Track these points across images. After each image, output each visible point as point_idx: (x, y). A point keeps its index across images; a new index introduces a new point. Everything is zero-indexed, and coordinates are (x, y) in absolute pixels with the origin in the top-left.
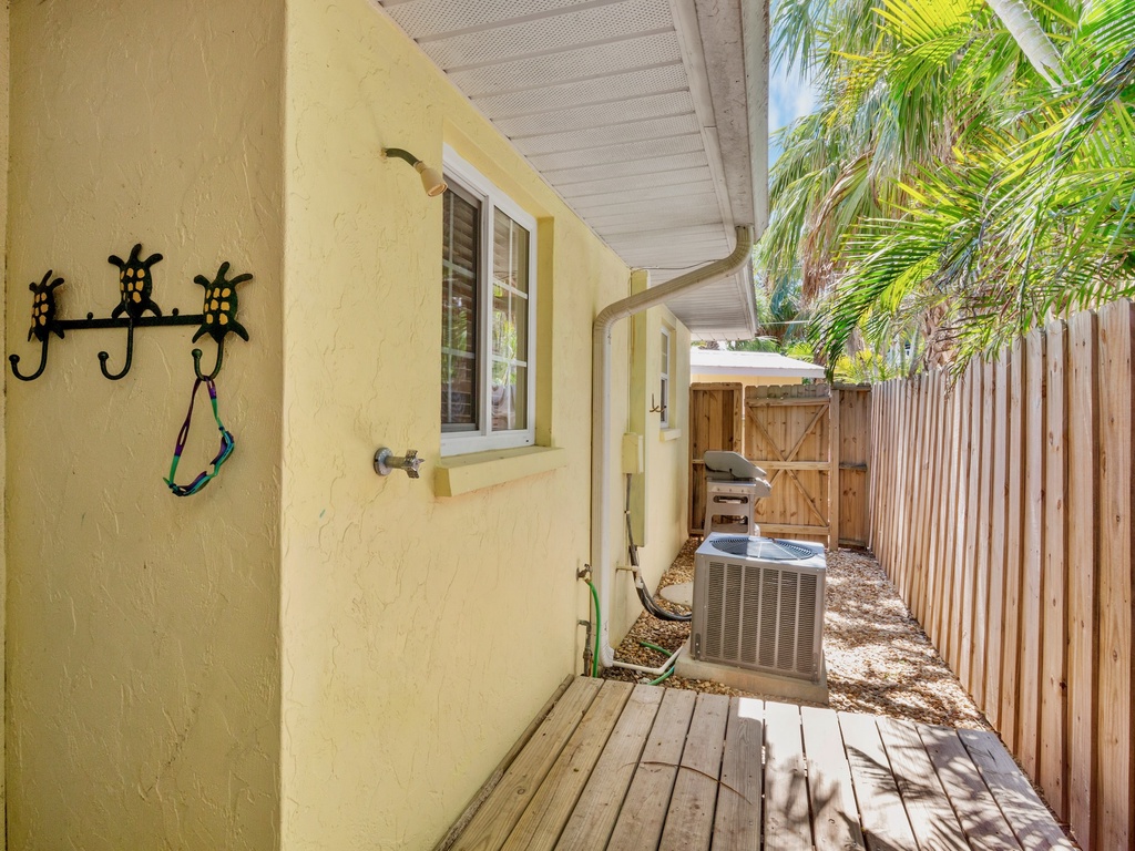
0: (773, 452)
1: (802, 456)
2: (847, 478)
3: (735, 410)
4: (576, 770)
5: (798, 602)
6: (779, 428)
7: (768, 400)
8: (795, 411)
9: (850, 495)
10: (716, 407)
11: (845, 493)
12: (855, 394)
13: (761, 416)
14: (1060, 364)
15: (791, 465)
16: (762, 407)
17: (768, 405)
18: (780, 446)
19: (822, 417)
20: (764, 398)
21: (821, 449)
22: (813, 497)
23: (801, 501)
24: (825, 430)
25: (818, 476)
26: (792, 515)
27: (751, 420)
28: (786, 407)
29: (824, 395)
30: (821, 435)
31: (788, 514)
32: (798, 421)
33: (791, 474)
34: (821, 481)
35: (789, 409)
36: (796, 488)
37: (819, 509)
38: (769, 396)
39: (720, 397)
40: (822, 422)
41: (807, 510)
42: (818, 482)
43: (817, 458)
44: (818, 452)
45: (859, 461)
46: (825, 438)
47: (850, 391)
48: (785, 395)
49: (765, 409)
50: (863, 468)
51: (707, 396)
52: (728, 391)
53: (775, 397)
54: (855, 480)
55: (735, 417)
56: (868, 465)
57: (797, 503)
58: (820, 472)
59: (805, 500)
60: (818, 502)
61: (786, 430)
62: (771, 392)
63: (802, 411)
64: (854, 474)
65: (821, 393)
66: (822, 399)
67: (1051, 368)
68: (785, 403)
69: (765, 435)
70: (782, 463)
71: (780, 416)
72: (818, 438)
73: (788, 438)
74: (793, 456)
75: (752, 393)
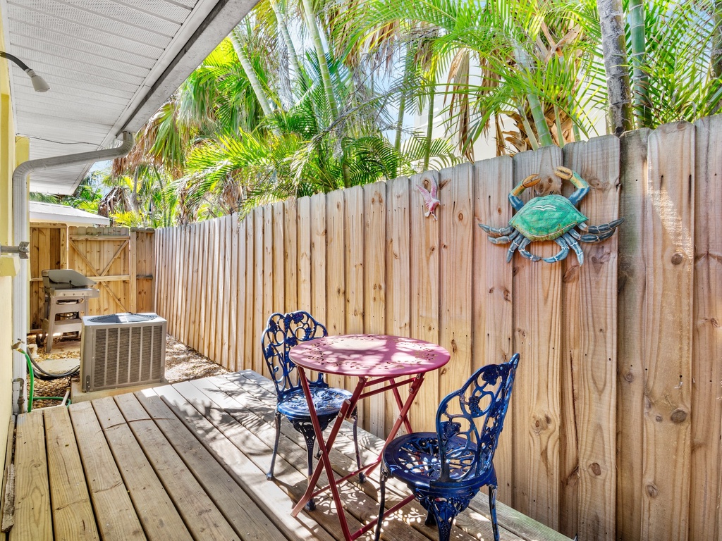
0: (91, 270)
1: (111, 272)
2: (141, 284)
3: (62, 242)
4: (67, 446)
5: (152, 342)
6: (96, 255)
7: (87, 237)
8: (106, 245)
9: (143, 294)
10: (45, 240)
11: (140, 293)
12: (145, 235)
13: (81, 247)
14: (271, 221)
15: (103, 279)
16: (82, 241)
17: (87, 240)
18: (96, 267)
19: (125, 248)
20: (83, 234)
21: (124, 267)
22: (119, 297)
23: (111, 301)
24: (127, 256)
25: (122, 284)
26: (105, 310)
27: (74, 250)
28: (100, 241)
29: (126, 235)
30: (124, 259)
31: (102, 310)
32: (109, 251)
33: (104, 284)
34: (125, 287)
35: (102, 243)
36: (108, 293)
37: (123, 304)
38: (87, 234)
39: (48, 233)
40: (125, 251)
41: (115, 306)
42: (122, 288)
43: (122, 273)
44: (122, 269)
45: (148, 274)
46: (126, 261)
47: (142, 233)
48: (99, 233)
49: (85, 243)
50: (150, 278)
51: (37, 232)
52: (55, 229)
53: (92, 234)
54: (146, 285)
55: (61, 248)
56: (154, 276)
57: (109, 303)
58: (124, 281)
59: (114, 300)
60: (122, 300)
61: (100, 257)
62: (88, 231)
63: (111, 244)
64: (145, 282)
65: (124, 233)
66: (124, 237)
67: (266, 222)
68: (100, 238)
69: (84, 259)
70: (98, 277)
71: (96, 247)
72: (122, 261)
73: (102, 260)
74: (105, 273)
75: (74, 231)
